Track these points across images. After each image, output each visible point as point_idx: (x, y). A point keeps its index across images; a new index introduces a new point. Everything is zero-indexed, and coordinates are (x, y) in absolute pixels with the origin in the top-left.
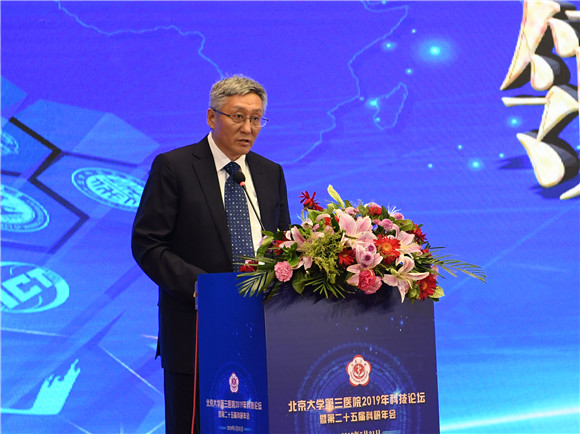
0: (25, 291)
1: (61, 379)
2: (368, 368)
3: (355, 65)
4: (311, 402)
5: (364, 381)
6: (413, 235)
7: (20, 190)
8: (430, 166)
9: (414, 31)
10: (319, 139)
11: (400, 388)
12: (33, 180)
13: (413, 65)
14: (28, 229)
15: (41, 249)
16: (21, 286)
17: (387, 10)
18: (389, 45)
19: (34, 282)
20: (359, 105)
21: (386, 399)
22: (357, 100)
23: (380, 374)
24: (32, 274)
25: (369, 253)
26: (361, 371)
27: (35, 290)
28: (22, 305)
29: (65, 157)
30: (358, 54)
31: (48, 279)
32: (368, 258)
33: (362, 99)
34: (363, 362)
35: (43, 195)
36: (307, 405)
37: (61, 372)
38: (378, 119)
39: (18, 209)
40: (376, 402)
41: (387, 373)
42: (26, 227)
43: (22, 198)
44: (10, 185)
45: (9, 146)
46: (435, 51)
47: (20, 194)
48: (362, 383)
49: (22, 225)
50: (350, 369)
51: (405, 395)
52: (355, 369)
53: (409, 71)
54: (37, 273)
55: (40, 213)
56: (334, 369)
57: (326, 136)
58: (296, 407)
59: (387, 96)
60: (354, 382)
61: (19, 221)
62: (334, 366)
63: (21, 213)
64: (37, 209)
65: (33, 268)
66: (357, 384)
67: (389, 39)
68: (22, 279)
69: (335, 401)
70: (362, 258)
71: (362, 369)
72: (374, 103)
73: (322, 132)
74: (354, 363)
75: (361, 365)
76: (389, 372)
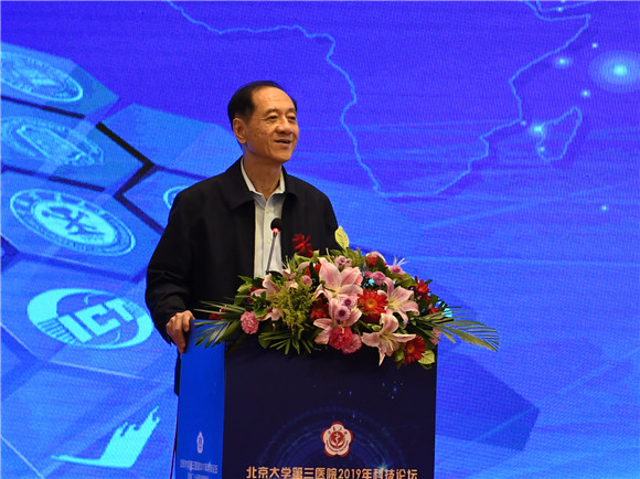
0: (101, 324)
1: (136, 429)
2: (348, 437)
3: (519, 83)
4: (275, 470)
5: (343, 451)
6: (411, 292)
7: (104, 207)
8: (604, 208)
9: (595, 45)
10: (466, 169)
11: (387, 463)
12: (119, 196)
13: (591, 85)
14: (109, 253)
15: (123, 277)
16: (96, 317)
17: (564, 19)
18: (562, 61)
19: (113, 314)
20: (520, 130)
21: (368, 474)
22: (518, 124)
23: (364, 445)
24: (110, 304)
25: (345, 308)
26: (340, 440)
27: (113, 324)
28: (96, 339)
29: (158, 173)
30: (522, 69)
31: (129, 312)
32: (342, 313)
33: (524, 123)
34: (343, 430)
35: (129, 214)
36: (270, 473)
37: (137, 421)
38: (542, 149)
39: (100, 229)
40: (356, 475)
41: (372, 445)
42: (108, 250)
43: (104, 217)
44: (92, 200)
45: (93, 155)
46: (620, 70)
47: (103, 212)
48: (340, 453)
49: (103, 247)
50: (326, 436)
51: (392, 471)
52: (333, 437)
53: (586, 93)
54: (117, 304)
55: (124, 236)
56: (307, 435)
57: (477, 166)
58: (256, 474)
59: (555, 122)
60: (330, 451)
61: (99, 242)
62: (306, 432)
63: (101, 234)
64: (121, 230)
65: (113, 298)
66: (334, 454)
67: (564, 53)
68: (99, 310)
69: (304, 471)
70: (336, 313)
71: (342, 437)
72: (538, 129)
73: (472, 159)
74: (331, 430)
75: (340, 433)
76: (375, 444)
